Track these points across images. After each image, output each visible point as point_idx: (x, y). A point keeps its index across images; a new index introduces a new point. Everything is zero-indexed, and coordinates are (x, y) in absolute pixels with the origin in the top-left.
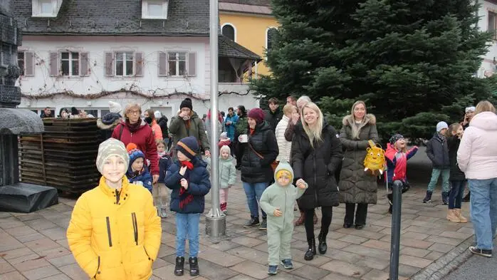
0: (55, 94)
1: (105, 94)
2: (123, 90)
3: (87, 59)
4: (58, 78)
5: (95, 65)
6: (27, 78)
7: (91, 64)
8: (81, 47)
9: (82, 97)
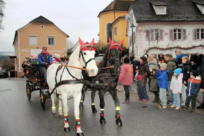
0: (173, 48)
1: (194, 47)
2: (201, 45)
3: (185, 32)
4: (173, 40)
5: (189, 34)
6: (160, 41)
7: (187, 34)
8: (182, 27)
9: (184, 49)
